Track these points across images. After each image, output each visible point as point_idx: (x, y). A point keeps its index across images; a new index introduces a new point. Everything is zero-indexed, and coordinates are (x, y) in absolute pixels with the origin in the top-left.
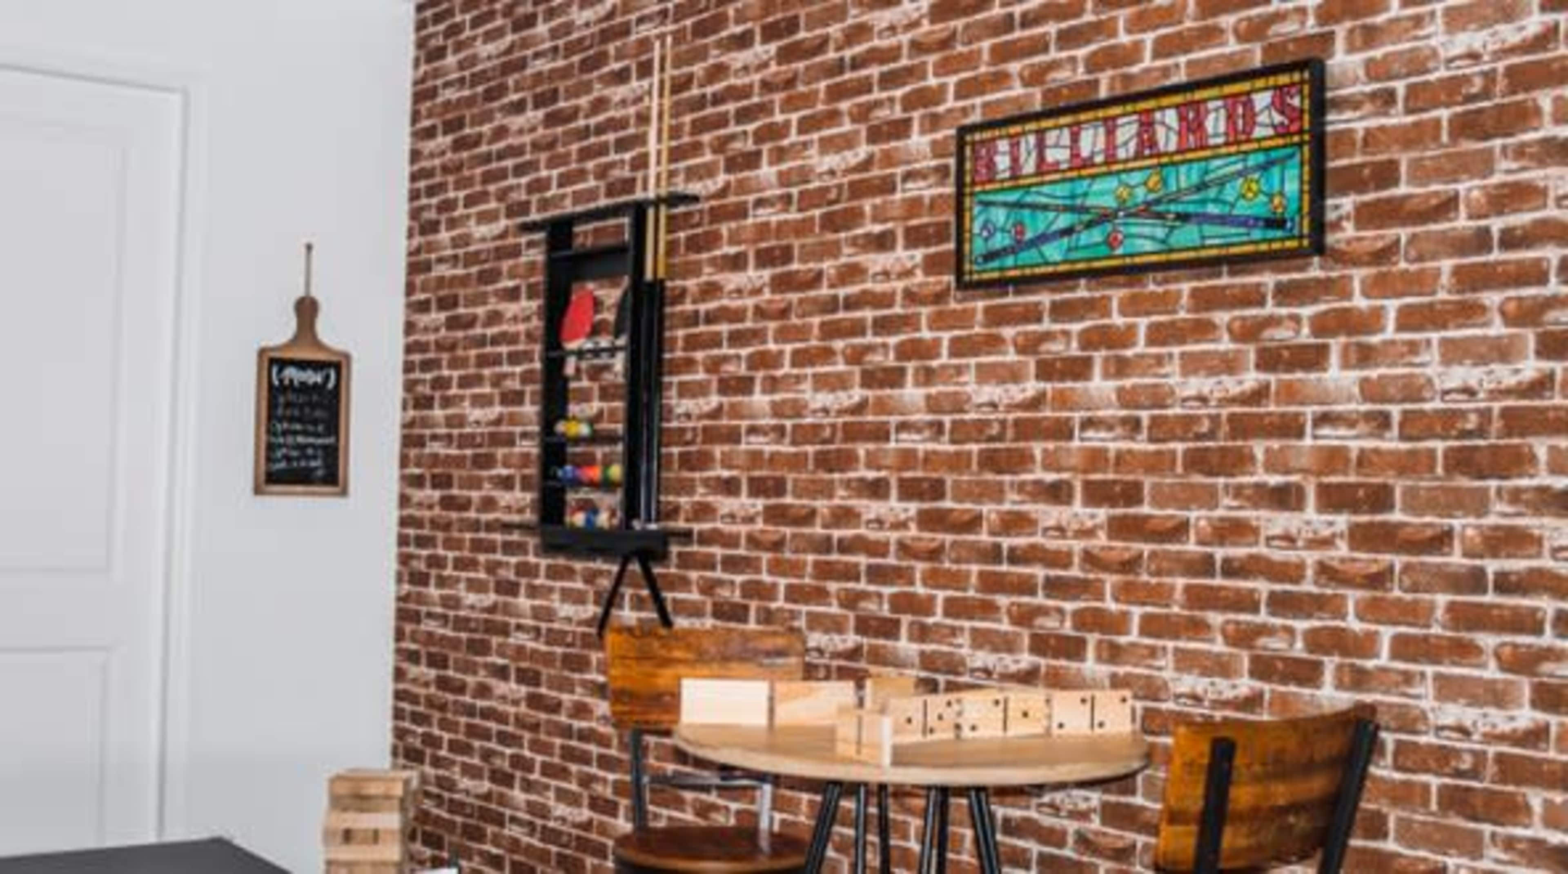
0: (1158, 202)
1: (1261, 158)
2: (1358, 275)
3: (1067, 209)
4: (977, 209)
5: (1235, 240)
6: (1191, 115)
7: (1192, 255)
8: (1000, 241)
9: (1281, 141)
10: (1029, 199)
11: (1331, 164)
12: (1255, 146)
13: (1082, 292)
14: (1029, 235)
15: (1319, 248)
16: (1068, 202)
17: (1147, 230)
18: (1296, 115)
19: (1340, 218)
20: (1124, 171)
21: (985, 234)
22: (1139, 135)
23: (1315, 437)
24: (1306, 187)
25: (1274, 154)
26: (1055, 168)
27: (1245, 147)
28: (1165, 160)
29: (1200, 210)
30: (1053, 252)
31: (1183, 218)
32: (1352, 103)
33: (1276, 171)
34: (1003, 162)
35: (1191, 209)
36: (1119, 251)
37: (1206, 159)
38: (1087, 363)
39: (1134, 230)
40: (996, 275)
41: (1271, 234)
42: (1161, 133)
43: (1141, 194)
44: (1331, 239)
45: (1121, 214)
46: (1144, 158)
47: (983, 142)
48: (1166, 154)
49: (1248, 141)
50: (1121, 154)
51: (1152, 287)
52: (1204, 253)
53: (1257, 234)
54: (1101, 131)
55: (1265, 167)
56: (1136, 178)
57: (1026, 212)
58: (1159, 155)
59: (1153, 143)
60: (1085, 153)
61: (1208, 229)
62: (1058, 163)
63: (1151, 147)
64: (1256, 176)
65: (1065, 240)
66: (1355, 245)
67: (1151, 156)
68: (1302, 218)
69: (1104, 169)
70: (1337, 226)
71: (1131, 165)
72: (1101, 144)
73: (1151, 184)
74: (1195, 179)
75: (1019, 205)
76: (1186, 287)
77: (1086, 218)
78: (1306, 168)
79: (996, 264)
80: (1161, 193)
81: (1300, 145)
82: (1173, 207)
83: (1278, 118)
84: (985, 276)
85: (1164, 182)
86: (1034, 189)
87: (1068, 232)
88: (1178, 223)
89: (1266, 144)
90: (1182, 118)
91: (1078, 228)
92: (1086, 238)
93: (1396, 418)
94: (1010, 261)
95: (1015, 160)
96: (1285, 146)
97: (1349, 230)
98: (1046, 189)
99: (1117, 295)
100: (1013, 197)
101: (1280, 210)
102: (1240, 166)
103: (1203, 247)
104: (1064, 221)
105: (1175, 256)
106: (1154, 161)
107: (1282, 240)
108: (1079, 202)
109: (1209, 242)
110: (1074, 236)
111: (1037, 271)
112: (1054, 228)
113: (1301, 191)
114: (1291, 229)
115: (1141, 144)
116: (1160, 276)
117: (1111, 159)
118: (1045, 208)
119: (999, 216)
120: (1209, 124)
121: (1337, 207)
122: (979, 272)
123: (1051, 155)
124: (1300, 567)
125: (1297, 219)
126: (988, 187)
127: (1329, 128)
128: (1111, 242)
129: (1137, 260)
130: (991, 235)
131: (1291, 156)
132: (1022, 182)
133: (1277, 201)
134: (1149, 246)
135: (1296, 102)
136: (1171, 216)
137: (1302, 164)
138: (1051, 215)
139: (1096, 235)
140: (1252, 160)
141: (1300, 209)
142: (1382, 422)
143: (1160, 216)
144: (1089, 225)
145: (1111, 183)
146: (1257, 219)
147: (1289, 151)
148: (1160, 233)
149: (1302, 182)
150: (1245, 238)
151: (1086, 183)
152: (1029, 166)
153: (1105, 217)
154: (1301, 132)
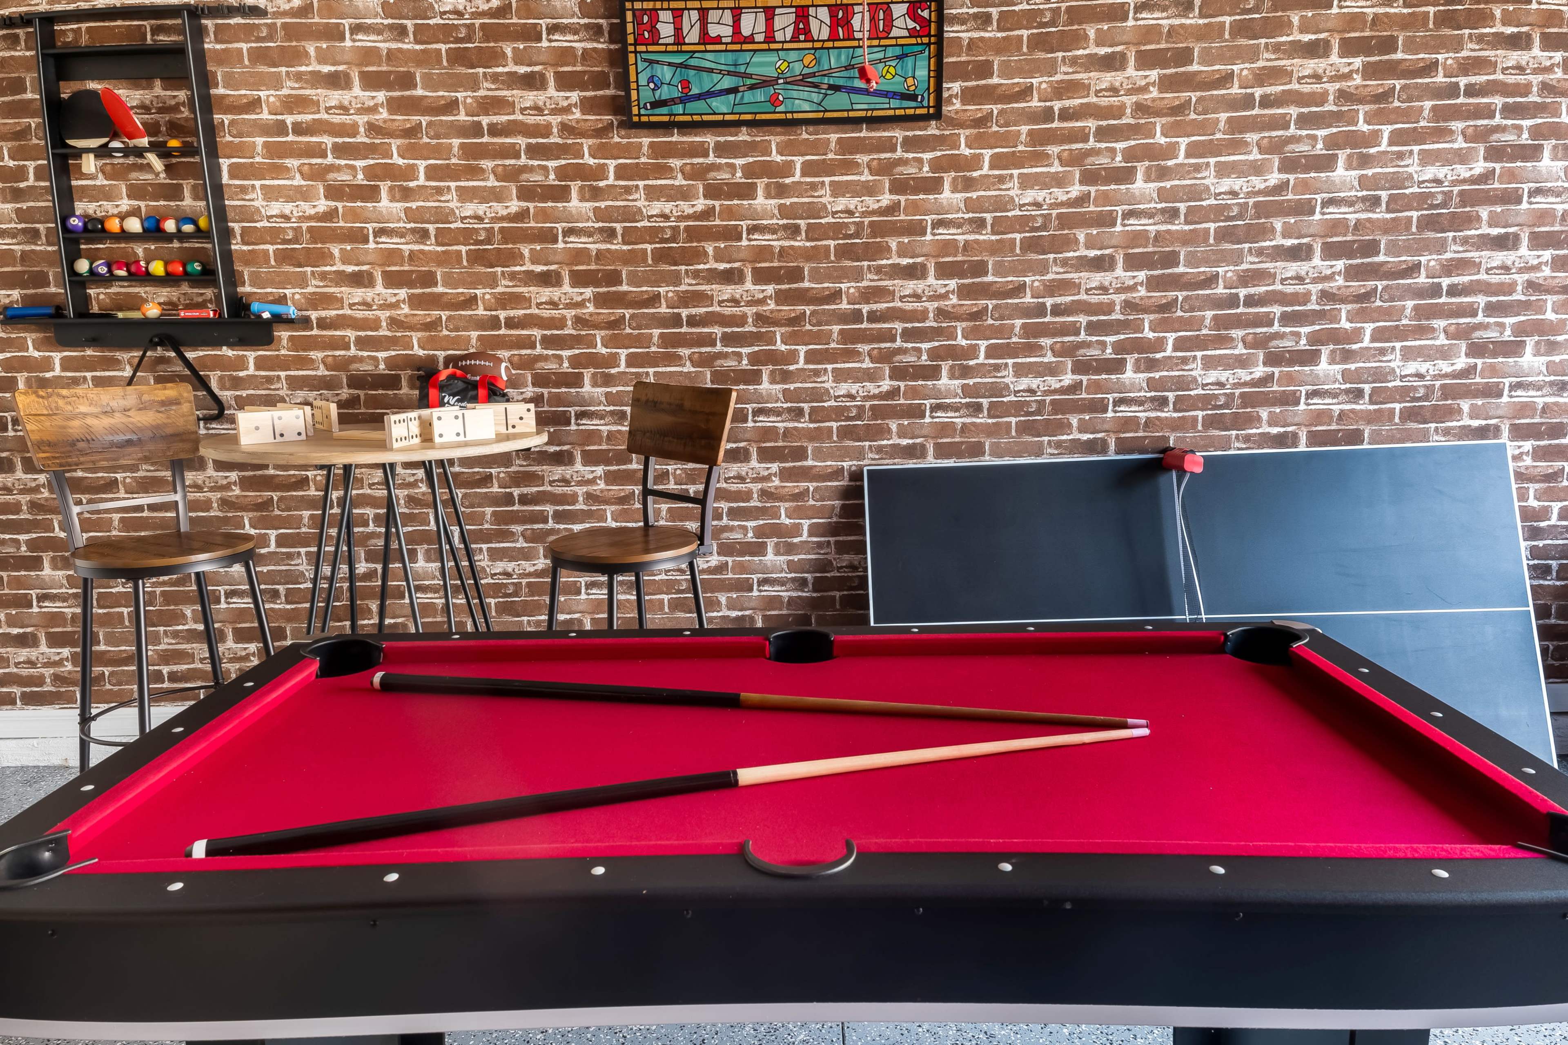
0: (813, 75)
1: (898, 51)
2: (964, 134)
3: (729, 73)
4: (641, 65)
5: (878, 106)
6: (840, 14)
7: (845, 114)
8: (665, 93)
9: (913, 41)
10: (692, 62)
11: (945, 60)
12: (893, 42)
13: (743, 136)
14: (695, 91)
15: (938, 115)
16: (732, 69)
17: (805, 95)
18: (925, 23)
19: (951, 96)
20: (782, 49)
21: (652, 85)
22: (796, 23)
23: (934, 235)
24: (932, 74)
25: (907, 50)
26: (718, 40)
27: (883, 42)
28: (818, 45)
29: (849, 84)
30: (721, 105)
31: (836, 88)
32: (961, 20)
33: (910, 61)
34: (666, 30)
35: (841, 82)
36: (781, 108)
37: (854, 47)
38: (753, 187)
39: (795, 94)
40: (666, 119)
41: (906, 104)
42: (814, 25)
43: (797, 68)
44: (945, 109)
45: (781, 81)
46: (800, 41)
47: (644, 11)
48: (818, 41)
49: (887, 38)
50: (779, 36)
51: (805, 136)
52: (852, 114)
53: (894, 103)
54: (762, 17)
55: (901, 57)
56: (793, 56)
57: (692, 72)
58: (813, 41)
59: (807, 31)
60: (746, 31)
61: (855, 97)
62: (719, 37)
63: (805, 34)
64: (894, 63)
65: (732, 96)
66: (961, 114)
67: (805, 41)
68: (929, 94)
69: (765, 46)
70: (949, 101)
71: (786, 46)
72: (761, 26)
73: (806, 62)
74: (844, 60)
75: (683, 66)
76: (834, 137)
77: (749, 82)
78: (932, 60)
79: (664, 110)
80: (815, 69)
81: (929, 44)
82: (826, 80)
83: (911, 24)
84: (653, 119)
85: (818, 61)
86: (696, 55)
87: (734, 90)
88: (829, 92)
89: (900, 41)
90: (833, 16)
91: (741, 89)
92: (748, 96)
93: (989, 221)
94: (679, 109)
95: (678, 30)
96: (917, 44)
97: (957, 105)
98: (708, 56)
99: (775, 140)
100: (678, 59)
101: (913, 88)
102: (880, 55)
103: (853, 110)
104: (727, 82)
105: (828, 115)
106: (809, 45)
107: (915, 108)
108: (742, 69)
109: (856, 107)
110: (739, 95)
111: (705, 118)
112: (718, 87)
113: (929, 77)
114: (921, 102)
115: (797, 32)
116: (811, 129)
117: (770, 38)
118: (711, 71)
119: (666, 73)
120: (856, 22)
121: (949, 89)
122: (648, 115)
123: (714, 31)
124: (925, 311)
125: (926, 95)
126: (650, 48)
127: (946, 35)
128: (774, 101)
129: (796, 116)
130: (657, 87)
131: (921, 52)
132: (685, 48)
133: (910, 81)
134: (806, 107)
135: (925, 14)
136: (826, 86)
137: (930, 58)
138: (716, 77)
139: (760, 95)
140: (890, 52)
141: (928, 89)
142: (980, 224)
143: (815, 86)
144: (752, 87)
145: (772, 58)
146: (895, 93)
147: (920, 48)
148: (816, 97)
149: (929, 71)
150: (887, 106)
151: (748, 56)
152: (692, 36)
153: (765, 83)
154: (929, 35)
